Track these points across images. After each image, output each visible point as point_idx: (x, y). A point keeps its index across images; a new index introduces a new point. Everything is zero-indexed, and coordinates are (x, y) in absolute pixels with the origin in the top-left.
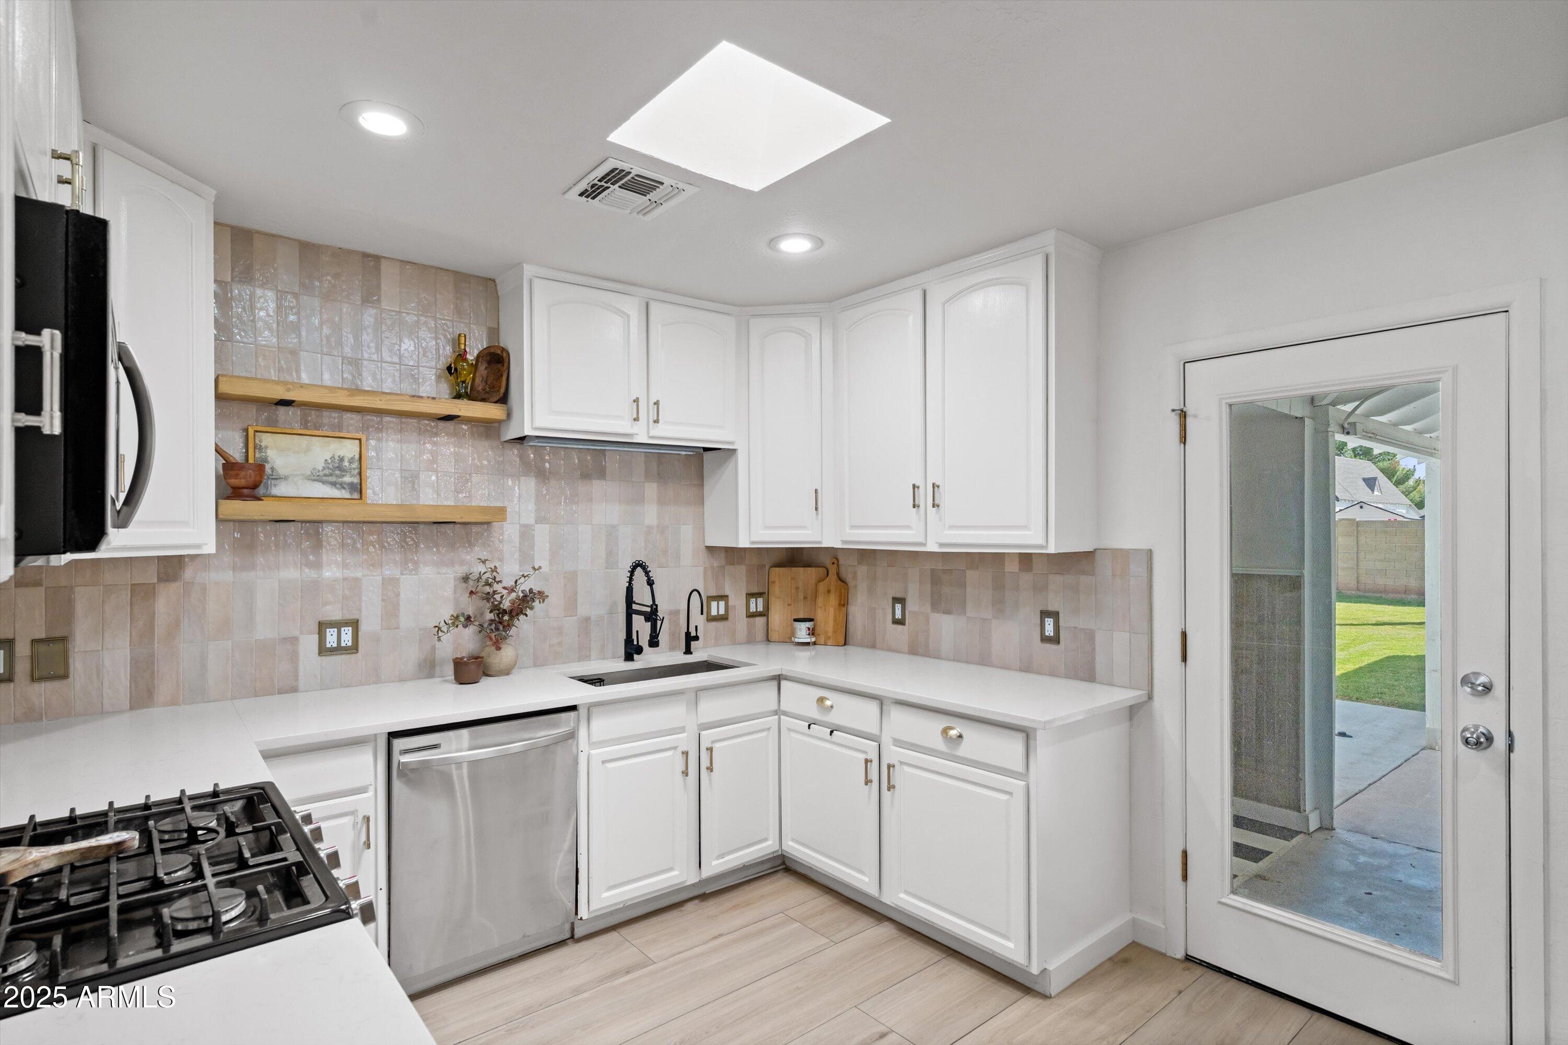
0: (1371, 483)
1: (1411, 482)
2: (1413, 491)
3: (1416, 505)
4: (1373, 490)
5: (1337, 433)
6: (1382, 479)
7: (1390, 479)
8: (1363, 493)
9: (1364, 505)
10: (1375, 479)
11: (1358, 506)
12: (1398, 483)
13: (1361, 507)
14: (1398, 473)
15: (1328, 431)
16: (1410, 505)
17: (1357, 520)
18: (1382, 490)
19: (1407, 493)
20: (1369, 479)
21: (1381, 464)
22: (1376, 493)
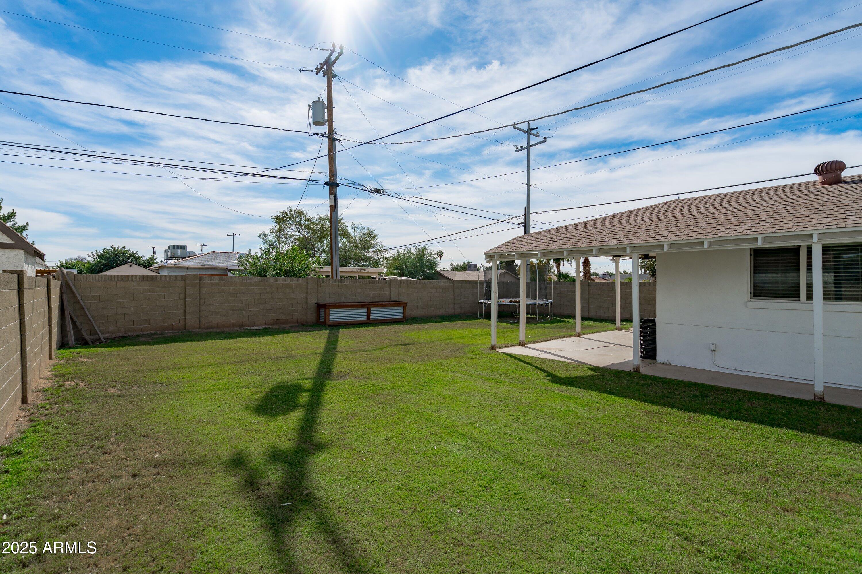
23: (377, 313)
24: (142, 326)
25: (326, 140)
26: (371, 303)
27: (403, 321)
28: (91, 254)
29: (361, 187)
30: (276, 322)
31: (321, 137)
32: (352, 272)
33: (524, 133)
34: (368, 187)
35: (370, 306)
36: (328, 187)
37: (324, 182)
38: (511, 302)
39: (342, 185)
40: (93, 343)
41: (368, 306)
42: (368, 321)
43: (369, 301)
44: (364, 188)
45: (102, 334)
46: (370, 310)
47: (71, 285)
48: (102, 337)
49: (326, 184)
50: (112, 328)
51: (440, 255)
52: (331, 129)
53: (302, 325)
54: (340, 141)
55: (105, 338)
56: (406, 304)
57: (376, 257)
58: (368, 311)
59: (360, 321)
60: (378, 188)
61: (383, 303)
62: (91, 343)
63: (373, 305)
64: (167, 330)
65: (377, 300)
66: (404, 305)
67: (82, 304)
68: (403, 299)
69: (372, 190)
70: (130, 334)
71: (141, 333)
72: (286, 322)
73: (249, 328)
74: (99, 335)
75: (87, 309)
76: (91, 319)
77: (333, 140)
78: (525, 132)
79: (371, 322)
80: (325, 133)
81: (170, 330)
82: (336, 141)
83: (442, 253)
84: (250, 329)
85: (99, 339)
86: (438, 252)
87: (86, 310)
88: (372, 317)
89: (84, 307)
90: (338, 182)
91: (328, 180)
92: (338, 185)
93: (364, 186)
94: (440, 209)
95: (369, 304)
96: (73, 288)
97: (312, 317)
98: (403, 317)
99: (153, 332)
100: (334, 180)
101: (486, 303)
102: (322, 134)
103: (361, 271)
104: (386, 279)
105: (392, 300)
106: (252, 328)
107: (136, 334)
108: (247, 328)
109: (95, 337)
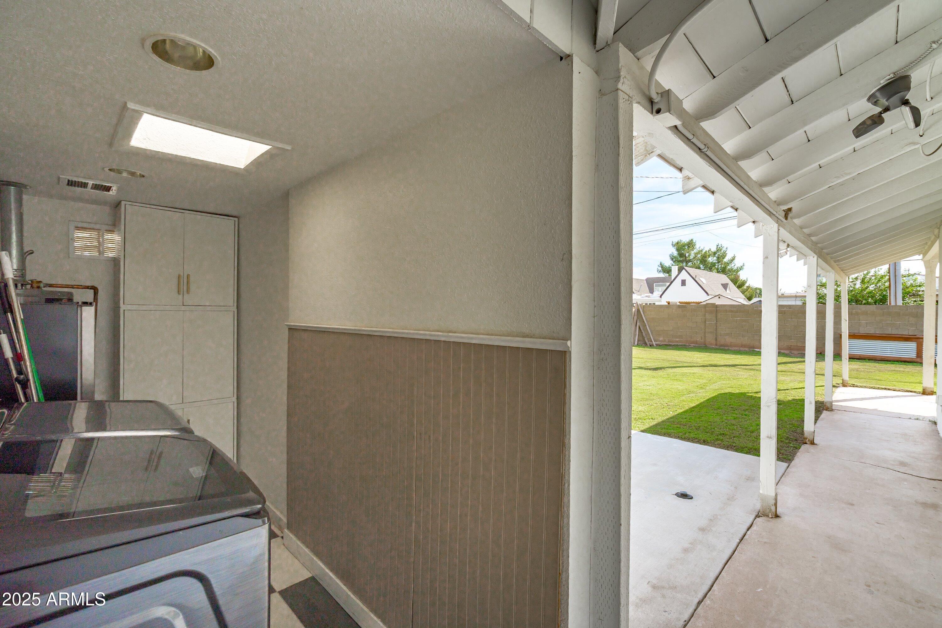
0: (725, 286)
1: (745, 287)
2: (746, 291)
3: (747, 299)
4: (726, 290)
5: (638, 103)
6: (731, 285)
7: (735, 285)
8: (721, 291)
9: (721, 297)
10: (727, 284)
11: (718, 297)
12: (739, 287)
13: (719, 298)
14: (739, 282)
15: (618, 89)
16: (745, 299)
17: (716, 304)
18: (731, 290)
19: (743, 292)
20: (724, 284)
21: (730, 277)
22: (728, 291)
24: (677, 340)
42: (918, 360)
47: (641, 311)
48: (654, 343)
50: (661, 339)
55: (656, 344)
58: (917, 346)
62: (649, 346)
64: (692, 344)
67: (646, 322)
76: (650, 332)
87: (647, 326)
96: (642, 313)
107: (673, 344)
108: (756, 350)
109: (651, 343)
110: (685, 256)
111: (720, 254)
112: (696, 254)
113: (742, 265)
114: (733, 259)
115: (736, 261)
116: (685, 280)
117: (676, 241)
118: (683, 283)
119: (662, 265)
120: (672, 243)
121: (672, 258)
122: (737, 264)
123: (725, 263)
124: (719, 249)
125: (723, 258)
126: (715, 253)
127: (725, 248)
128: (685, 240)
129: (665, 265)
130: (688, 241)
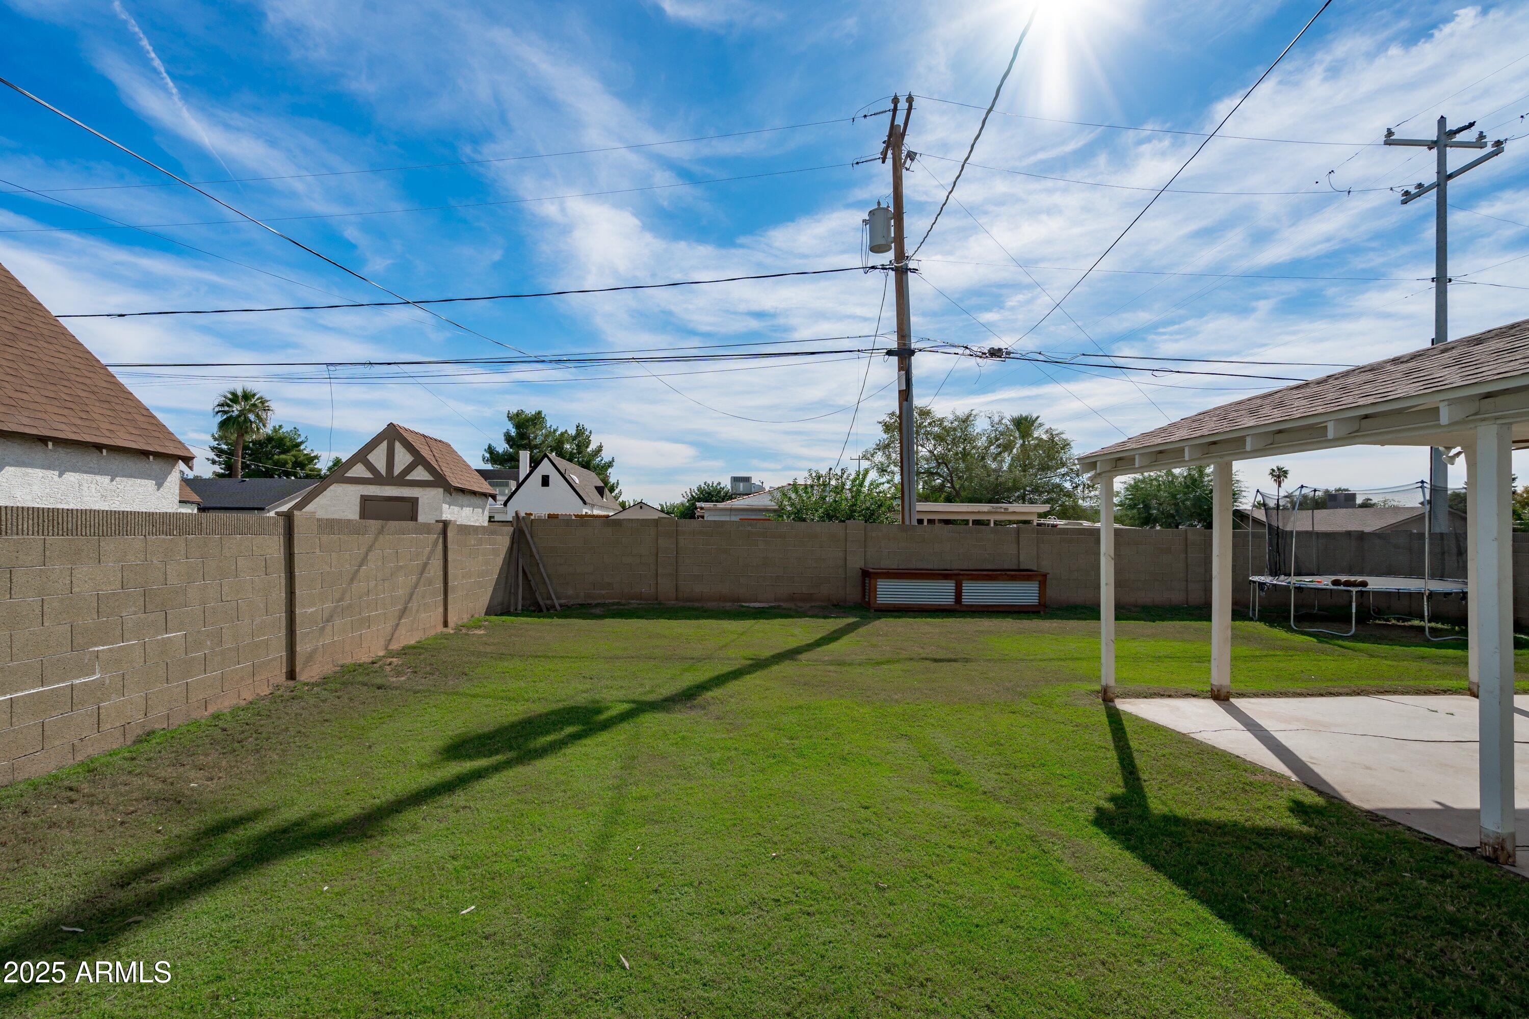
0: (600, 490)
4: (602, 497)
11: (638, 506)
13: (641, 507)
18: (607, 497)
20: (597, 487)
21: (601, 476)
22: (604, 499)
23: (975, 592)
24: (603, 592)
25: (892, 274)
26: (961, 572)
27: (1039, 612)
28: (685, 495)
29: (960, 351)
30: (792, 598)
31: (882, 271)
32: (979, 512)
33: (1430, 149)
34: (975, 349)
35: (961, 577)
36: (895, 359)
37: (885, 351)
38: (1335, 583)
39: (920, 350)
40: (548, 610)
41: (957, 577)
42: (958, 607)
43: (960, 567)
44: (967, 350)
45: (558, 598)
46: (962, 586)
48: (556, 603)
49: (890, 353)
50: (570, 592)
51: (1279, 477)
52: (901, 255)
53: (834, 605)
54: (915, 270)
55: (561, 606)
56: (1045, 576)
57: (1068, 485)
58: (956, 586)
59: (939, 605)
60: (996, 348)
61: (990, 573)
62: (545, 610)
63: (968, 575)
64: (633, 599)
65: (989, 567)
66: (1043, 579)
67: (537, 557)
68: (1046, 566)
69: (983, 353)
70: (589, 602)
71: (602, 601)
72: (808, 598)
73: (747, 604)
74: (553, 600)
75: (544, 566)
76: (546, 579)
77: (902, 272)
78: (1431, 145)
79: (964, 609)
80: (891, 262)
81: (637, 600)
82: (909, 273)
83: (1286, 472)
84: (748, 607)
85: (554, 607)
86: (1273, 470)
87: (541, 566)
88: (967, 599)
89: (539, 561)
90: (913, 346)
91: (894, 345)
92: (912, 352)
93: (966, 348)
94: (1155, 373)
95: (959, 575)
96: (528, 536)
97: (853, 593)
98: (1039, 603)
99: (616, 601)
100: (905, 344)
101: (1265, 584)
102: (883, 265)
103: (999, 510)
104: (1056, 526)
105: (1022, 567)
106: (752, 605)
107: (596, 602)
108: (743, 604)
109: (549, 602)
110: (529, 438)
111: (581, 437)
112: (546, 436)
113: (611, 460)
114: (600, 449)
115: (603, 453)
116: (548, 477)
117: (515, 412)
118: (545, 481)
119: (490, 450)
120: (509, 414)
121: (509, 439)
122: (606, 456)
123: (589, 455)
124: (580, 431)
125: (587, 447)
126: (574, 438)
127: (588, 431)
128: (530, 411)
129: (497, 449)
130: (533, 413)
